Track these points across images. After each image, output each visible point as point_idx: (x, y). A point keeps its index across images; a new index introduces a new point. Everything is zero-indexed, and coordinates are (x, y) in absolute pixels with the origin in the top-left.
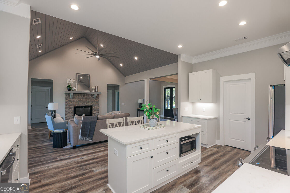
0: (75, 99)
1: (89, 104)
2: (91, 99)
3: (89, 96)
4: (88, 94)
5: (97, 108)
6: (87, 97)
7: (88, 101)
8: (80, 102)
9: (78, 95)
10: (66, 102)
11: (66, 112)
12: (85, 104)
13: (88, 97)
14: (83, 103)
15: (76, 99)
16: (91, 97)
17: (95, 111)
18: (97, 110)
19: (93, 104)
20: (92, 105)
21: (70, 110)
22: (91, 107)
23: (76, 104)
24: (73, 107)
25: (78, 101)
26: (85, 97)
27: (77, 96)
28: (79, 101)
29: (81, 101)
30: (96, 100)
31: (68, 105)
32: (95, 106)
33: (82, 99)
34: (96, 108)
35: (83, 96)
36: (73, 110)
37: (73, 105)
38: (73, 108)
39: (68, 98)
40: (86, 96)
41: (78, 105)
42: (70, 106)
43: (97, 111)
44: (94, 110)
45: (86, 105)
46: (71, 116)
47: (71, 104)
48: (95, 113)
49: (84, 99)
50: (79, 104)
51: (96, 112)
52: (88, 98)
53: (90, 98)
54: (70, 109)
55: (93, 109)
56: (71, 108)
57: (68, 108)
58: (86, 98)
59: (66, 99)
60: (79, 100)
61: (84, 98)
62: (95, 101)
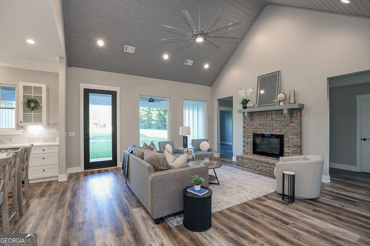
0: (255, 122)
1: (277, 132)
2: (281, 121)
3: (276, 114)
4: (275, 112)
5: (294, 140)
6: (273, 117)
7: (274, 125)
8: (261, 127)
9: (259, 115)
10: (244, 127)
11: (244, 142)
12: (271, 130)
13: (275, 116)
14: (268, 130)
15: (257, 122)
16: (281, 118)
17: (289, 148)
18: (295, 146)
19: (285, 131)
20: (282, 133)
21: (249, 139)
22: (281, 138)
23: (256, 130)
24: (252, 135)
25: (258, 125)
26: (270, 117)
27: (258, 117)
28: (260, 125)
29: (263, 125)
30: (291, 122)
31: (246, 131)
32: (290, 137)
33: (264, 122)
34: (291, 140)
35: (267, 115)
36: (252, 140)
37: (252, 132)
38: (252, 137)
39: (246, 120)
40: (272, 114)
41: (259, 133)
42: (248, 133)
43: (294, 149)
44: (287, 145)
45: (273, 133)
46: (249, 150)
47: (250, 130)
48: (291, 152)
49: (268, 122)
50: (260, 130)
51: (291, 149)
52: (275, 119)
53: (279, 119)
54: (248, 137)
55: (285, 143)
56: (250, 137)
57: (246, 136)
58: (272, 120)
59: (244, 123)
60: (261, 122)
61: (268, 119)
62: (290, 124)
